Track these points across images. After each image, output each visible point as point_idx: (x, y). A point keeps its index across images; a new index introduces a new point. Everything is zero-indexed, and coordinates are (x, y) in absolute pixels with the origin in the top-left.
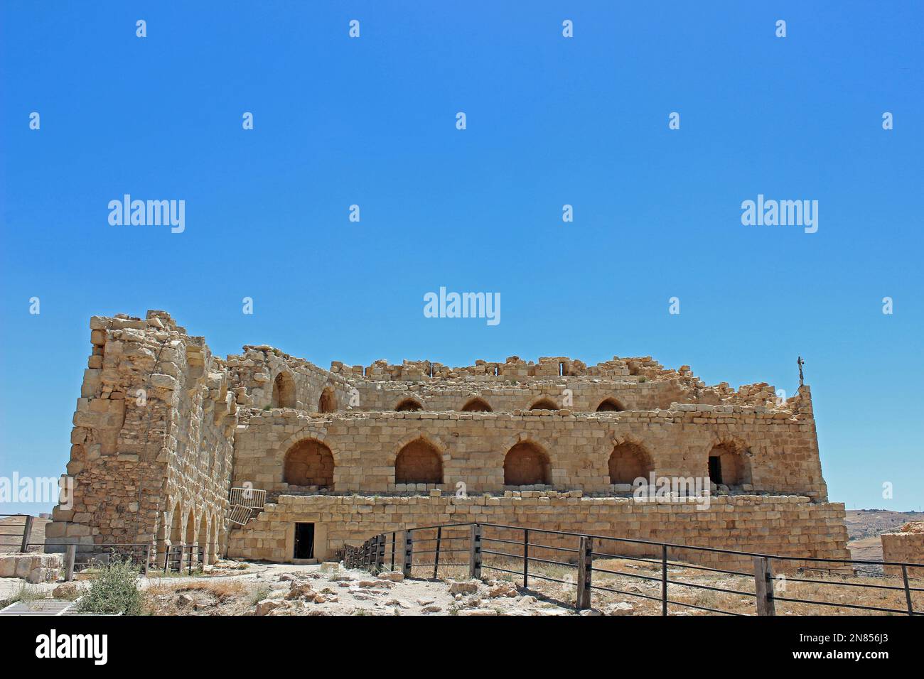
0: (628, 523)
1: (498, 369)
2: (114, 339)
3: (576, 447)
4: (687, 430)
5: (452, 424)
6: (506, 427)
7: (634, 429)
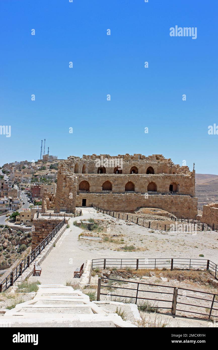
0: (150, 200)
1: (124, 157)
2: (68, 178)
3: (141, 183)
4: (165, 180)
5: (114, 178)
6: (126, 179)
7: (153, 179)
